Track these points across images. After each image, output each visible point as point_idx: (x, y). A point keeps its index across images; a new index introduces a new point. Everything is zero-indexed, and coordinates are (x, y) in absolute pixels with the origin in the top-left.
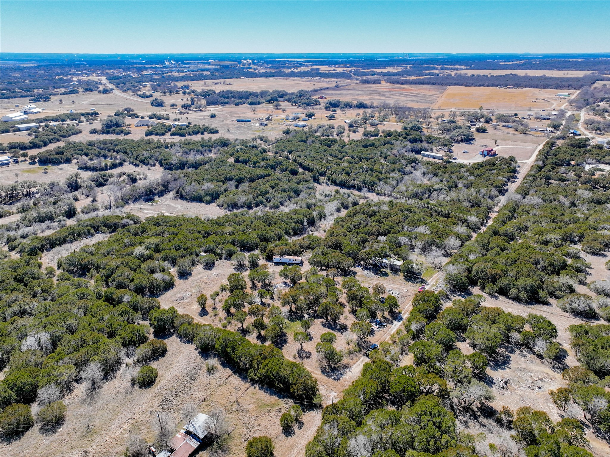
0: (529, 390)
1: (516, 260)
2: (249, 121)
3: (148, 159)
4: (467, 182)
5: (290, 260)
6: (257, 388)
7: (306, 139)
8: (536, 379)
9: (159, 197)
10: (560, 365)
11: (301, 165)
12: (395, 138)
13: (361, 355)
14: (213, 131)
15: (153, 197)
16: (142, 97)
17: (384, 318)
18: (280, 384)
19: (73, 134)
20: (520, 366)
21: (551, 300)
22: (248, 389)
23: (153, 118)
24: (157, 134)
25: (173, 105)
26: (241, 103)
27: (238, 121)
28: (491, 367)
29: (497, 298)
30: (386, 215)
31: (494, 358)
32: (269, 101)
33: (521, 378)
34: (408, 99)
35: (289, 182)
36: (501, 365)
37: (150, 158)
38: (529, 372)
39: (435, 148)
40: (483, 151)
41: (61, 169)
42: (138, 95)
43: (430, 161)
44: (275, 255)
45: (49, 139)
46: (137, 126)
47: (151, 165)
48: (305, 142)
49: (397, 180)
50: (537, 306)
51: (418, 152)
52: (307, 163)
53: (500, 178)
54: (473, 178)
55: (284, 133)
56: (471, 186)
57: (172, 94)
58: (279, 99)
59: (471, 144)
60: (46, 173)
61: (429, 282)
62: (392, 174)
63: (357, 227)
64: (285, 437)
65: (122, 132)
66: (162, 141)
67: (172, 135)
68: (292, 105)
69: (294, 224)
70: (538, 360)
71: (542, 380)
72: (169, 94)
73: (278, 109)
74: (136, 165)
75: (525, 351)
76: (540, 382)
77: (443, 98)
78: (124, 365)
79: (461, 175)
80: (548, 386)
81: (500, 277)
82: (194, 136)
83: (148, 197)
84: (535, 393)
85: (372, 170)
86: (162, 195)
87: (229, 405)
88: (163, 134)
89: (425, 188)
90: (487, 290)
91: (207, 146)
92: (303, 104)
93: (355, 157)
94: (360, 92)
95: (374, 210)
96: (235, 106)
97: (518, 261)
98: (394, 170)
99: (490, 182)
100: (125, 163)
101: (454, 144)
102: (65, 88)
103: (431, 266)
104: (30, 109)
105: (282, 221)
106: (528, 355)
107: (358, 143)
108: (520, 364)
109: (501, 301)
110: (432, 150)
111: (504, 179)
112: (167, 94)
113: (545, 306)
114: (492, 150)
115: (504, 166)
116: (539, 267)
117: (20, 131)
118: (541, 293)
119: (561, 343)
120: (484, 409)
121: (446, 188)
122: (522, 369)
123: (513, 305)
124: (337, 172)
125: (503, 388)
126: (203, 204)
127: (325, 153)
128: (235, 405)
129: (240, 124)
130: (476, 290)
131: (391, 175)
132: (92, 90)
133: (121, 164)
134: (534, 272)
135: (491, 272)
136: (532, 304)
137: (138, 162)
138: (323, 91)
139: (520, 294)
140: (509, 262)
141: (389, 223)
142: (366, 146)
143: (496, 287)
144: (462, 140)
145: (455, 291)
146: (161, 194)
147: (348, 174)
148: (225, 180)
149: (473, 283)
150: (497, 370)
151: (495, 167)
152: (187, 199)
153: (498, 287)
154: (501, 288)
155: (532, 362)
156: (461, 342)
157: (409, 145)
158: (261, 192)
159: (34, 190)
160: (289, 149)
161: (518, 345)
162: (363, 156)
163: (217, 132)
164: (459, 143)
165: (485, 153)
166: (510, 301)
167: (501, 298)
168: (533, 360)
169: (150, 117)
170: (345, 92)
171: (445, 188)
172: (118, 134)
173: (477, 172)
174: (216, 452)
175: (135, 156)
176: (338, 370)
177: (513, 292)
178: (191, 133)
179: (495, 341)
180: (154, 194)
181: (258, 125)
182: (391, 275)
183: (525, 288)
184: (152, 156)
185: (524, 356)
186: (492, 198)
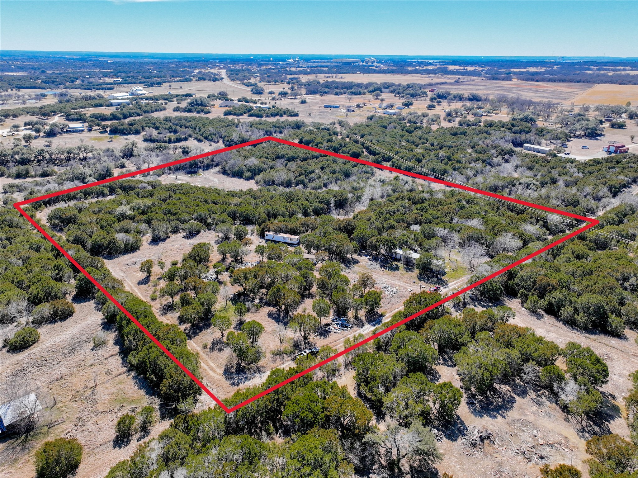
0: (520, 458)
1: (592, 272)
2: (337, 107)
3: (213, 136)
4: (570, 179)
5: (284, 238)
6: (130, 377)
7: (387, 125)
8: (541, 442)
9: (203, 171)
10: (597, 429)
11: (367, 149)
12: (496, 128)
13: (289, 358)
14: (293, 114)
15: (198, 170)
16: (246, 86)
17: (356, 318)
18: (153, 376)
19: (156, 111)
20: (524, 418)
21: (627, 332)
22: (120, 375)
23: (242, 101)
24: (235, 114)
25: (271, 93)
26: (341, 93)
27: (326, 107)
28: (475, 410)
29: (540, 317)
30: (436, 204)
31: (487, 398)
32: (371, 92)
33: (516, 435)
34: (536, 95)
35: (345, 164)
36: (493, 410)
37: (215, 135)
38: (536, 429)
39: (543, 141)
40: (609, 148)
41: (126, 139)
42: (243, 84)
43: (528, 154)
44: (269, 231)
45: (130, 113)
46: (221, 107)
47: (215, 142)
48: (385, 127)
49: (477, 172)
50: (601, 338)
51: (520, 145)
52: (374, 147)
53: (621, 177)
54: (581, 175)
55: (368, 118)
56: (576, 184)
57: (277, 83)
58: (383, 90)
59: (597, 139)
60: (111, 141)
61: (450, 284)
62: (473, 164)
63: (392, 213)
64: (112, 448)
65: (202, 111)
66: (236, 121)
67: (249, 116)
68: (395, 96)
69: (317, 204)
70: (560, 414)
71: (552, 445)
72: (273, 83)
73: (377, 99)
74: (200, 141)
75: (546, 396)
76: (549, 449)
77: (584, 95)
78: (15, 324)
79: (564, 171)
80: (559, 457)
81: (554, 289)
82: (272, 118)
83: (193, 170)
84: (530, 464)
85: (449, 159)
86: (207, 169)
87: (82, 391)
88: (242, 115)
89: (508, 181)
90: (528, 304)
91: (278, 127)
92: (407, 95)
93: (435, 144)
94: (481, 88)
95: (423, 197)
96: (334, 96)
97: (594, 273)
98: (477, 160)
99: (603, 181)
100: (190, 139)
101: (572, 139)
102: (182, 77)
103: (465, 266)
104: (137, 90)
105: (307, 200)
106: (548, 403)
107: (446, 131)
108: (526, 415)
109: (545, 323)
110: (539, 144)
111: (626, 179)
112: (272, 83)
113: (615, 339)
114: (624, 146)
115: (633, 165)
116: (627, 284)
117: (112, 106)
118: (613, 319)
119: (617, 395)
120: (422, 471)
121: (538, 183)
122: (524, 423)
123: (561, 331)
124: (405, 158)
125: (474, 445)
126: (242, 180)
127: (401, 139)
128: (89, 392)
129: (326, 110)
130: (514, 304)
131: (471, 165)
132: (204, 79)
133: (186, 139)
134: (613, 289)
135: (542, 281)
136: (595, 334)
137: (202, 138)
138: (439, 86)
139: (576, 316)
140: (579, 272)
141: (435, 212)
142: (455, 134)
143: (544, 303)
144: (585, 136)
145: (482, 300)
146: (207, 167)
147: (419, 161)
148: (276, 158)
149: (512, 293)
150: (481, 416)
151: (619, 165)
152: (228, 174)
153: (546, 302)
154: (550, 304)
155: (549, 415)
156: (449, 366)
157: (510, 136)
158: (305, 172)
159: (90, 155)
160: (362, 132)
161: (537, 386)
162: (445, 144)
163: (297, 115)
164: (580, 138)
165: (612, 149)
166: (560, 324)
167: (547, 318)
168: (552, 412)
169: (239, 101)
170: (464, 87)
171: (535, 183)
172: (198, 112)
173: (588, 169)
174: (14, 448)
175: (201, 132)
176: (245, 373)
177: (566, 311)
178: (269, 114)
179: (491, 372)
180: (200, 167)
181: (345, 111)
182: (402, 270)
183: (588, 309)
184: (218, 133)
185: (539, 404)
186: (598, 199)
